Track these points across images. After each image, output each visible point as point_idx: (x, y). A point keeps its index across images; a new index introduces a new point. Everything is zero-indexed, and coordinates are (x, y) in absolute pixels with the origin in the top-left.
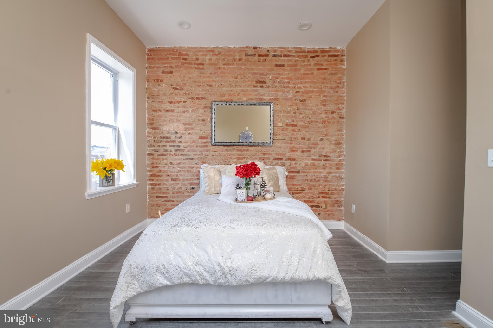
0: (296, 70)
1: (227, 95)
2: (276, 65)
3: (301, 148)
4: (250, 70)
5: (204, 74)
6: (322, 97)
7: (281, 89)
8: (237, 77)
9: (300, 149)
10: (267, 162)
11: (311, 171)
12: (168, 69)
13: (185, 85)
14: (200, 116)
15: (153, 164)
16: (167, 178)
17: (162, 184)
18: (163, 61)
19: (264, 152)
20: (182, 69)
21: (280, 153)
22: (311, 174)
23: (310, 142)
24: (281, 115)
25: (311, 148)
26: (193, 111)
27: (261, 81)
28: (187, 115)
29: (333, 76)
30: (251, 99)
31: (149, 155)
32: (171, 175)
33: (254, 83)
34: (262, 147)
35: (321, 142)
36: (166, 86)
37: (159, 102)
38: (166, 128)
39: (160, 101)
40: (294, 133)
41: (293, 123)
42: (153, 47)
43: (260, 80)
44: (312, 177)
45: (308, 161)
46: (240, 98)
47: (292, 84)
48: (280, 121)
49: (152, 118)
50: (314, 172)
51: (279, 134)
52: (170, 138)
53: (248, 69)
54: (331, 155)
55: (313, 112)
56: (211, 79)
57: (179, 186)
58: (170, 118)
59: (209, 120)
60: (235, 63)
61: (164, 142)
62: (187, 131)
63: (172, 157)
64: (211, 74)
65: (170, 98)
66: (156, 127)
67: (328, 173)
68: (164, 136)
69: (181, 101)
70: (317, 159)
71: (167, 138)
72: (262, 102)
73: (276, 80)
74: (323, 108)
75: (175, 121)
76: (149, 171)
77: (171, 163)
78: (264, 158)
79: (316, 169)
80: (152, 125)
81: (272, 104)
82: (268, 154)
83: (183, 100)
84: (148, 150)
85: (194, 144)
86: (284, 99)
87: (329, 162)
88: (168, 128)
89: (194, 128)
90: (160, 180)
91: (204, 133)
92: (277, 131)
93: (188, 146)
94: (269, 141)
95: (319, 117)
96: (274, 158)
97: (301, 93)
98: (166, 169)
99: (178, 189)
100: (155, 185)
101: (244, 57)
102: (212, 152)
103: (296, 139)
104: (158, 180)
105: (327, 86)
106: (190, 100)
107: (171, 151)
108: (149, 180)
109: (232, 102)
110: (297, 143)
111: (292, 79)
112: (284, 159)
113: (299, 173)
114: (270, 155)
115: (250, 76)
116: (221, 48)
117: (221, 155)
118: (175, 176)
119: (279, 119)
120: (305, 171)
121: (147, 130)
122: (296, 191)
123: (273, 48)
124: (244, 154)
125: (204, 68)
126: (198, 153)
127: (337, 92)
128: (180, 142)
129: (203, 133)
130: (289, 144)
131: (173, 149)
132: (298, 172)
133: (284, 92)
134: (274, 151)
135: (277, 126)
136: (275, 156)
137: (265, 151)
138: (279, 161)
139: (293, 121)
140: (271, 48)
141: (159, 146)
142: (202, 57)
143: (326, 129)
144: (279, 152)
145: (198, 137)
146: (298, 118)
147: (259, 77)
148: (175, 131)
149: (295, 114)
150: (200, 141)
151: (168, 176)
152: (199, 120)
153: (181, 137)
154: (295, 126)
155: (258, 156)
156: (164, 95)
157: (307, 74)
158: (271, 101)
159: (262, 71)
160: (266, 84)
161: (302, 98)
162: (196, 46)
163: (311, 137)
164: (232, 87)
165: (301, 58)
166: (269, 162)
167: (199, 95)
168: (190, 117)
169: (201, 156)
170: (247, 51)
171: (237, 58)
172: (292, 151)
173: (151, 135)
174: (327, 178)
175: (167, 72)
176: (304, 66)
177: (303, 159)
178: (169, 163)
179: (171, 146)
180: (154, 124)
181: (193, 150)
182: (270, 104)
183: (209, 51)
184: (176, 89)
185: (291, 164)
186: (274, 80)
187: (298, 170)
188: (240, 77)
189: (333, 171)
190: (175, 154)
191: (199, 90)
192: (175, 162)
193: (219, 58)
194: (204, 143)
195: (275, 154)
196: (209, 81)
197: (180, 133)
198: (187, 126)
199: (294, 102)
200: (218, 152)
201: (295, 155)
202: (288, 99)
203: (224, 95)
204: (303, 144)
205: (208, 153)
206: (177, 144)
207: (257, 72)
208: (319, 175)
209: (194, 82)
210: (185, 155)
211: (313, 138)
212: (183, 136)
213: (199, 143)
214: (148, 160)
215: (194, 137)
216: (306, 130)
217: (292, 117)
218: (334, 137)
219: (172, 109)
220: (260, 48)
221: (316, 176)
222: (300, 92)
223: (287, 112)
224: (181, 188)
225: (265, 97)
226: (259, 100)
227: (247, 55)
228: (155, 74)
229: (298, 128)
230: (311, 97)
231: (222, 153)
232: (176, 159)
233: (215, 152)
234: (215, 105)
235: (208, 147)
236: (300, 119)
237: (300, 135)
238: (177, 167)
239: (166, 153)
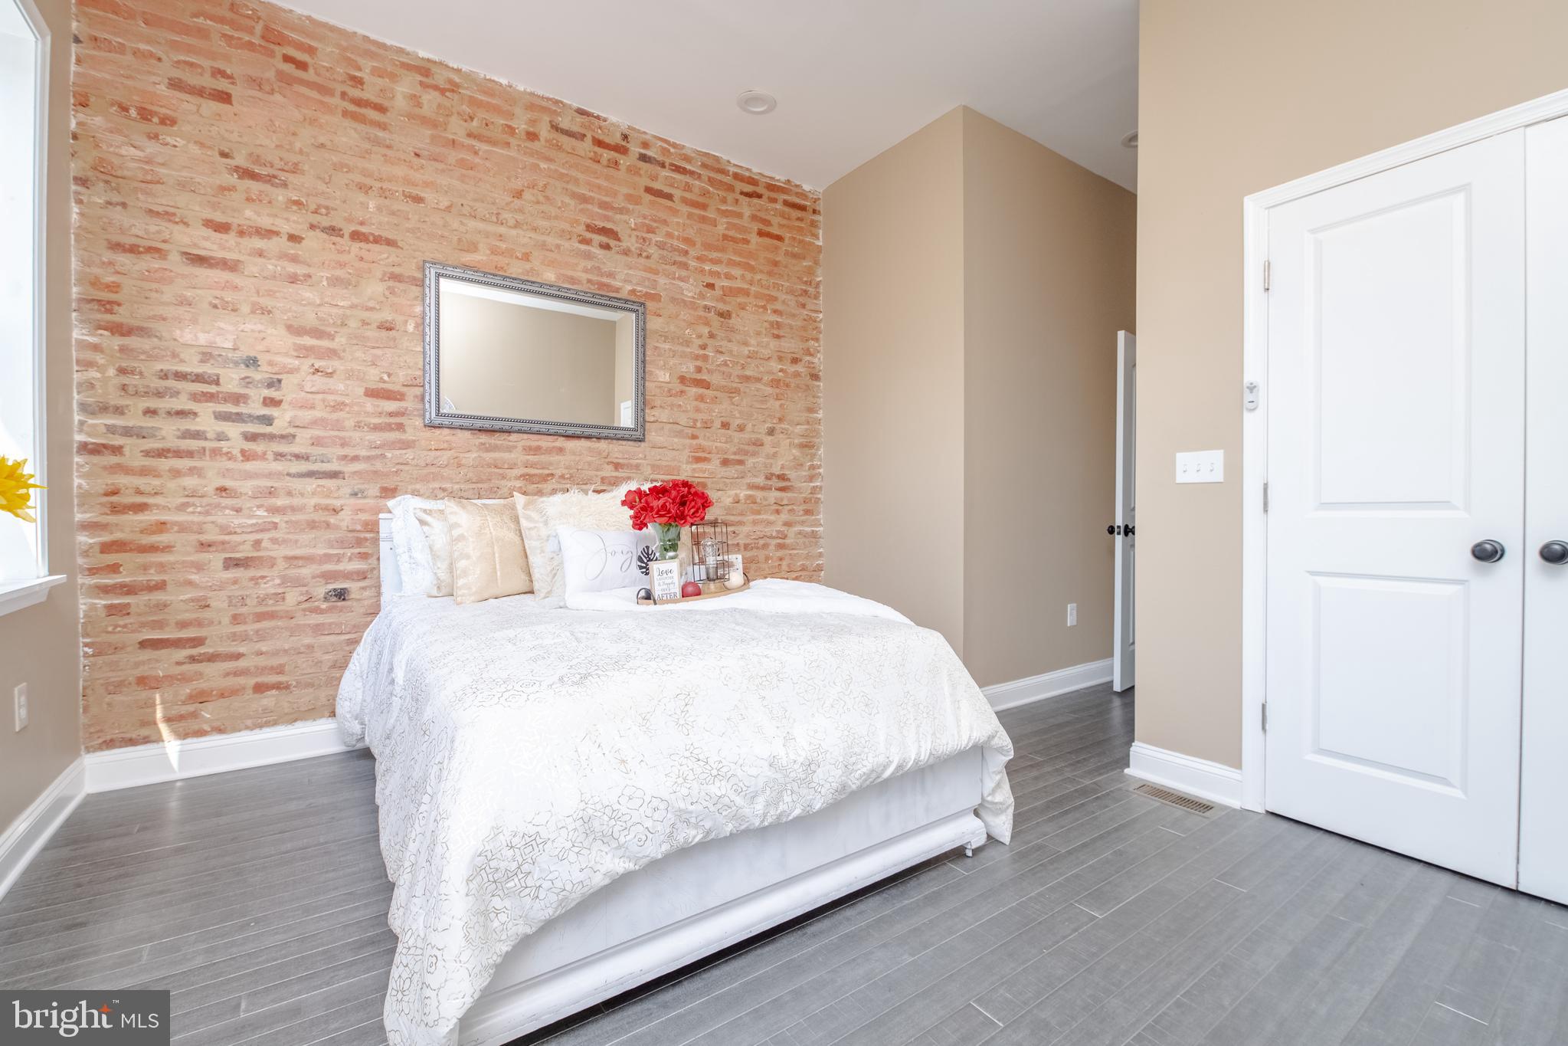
0: (704, 219)
1: (483, 248)
2: (649, 190)
3: (720, 453)
4: (567, 182)
5: (389, 147)
6: (769, 312)
7: (665, 267)
8: (521, 195)
9: (718, 453)
11: (745, 519)
12: (206, 81)
13: (295, 169)
14: (372, 309)
15: (115, 493)
16: (204, 557)
17: (169, 588)
18: (176, 38)
19: (617, 458)
20: (278, 97)
21: (664, 463)
22: (745, 529)
23: (741, 435)
24: (667, 346)
25: (746, 453)
26: (335, 282)
27: (603, 227)
28: (308, 294)
29: (794, 261)
30: (573, 280)
31: (90, 449)
32: (223, 543)
33: (581, 230)
34: (609, 443)
35: (770, 438)
36: (195, 150)
37: (151, 211)
38: (192, 336)
39: (158, 209)
40: (702, 406)
41: (699, 376)
43: (600, 224)
44: (748, 536)
45: (738, 492)
46: (532, 269)
47: (695, 260)
48: (664, 366)
49: (110, 279)
50: (755, 523)
51: (661, 407)
52: (217, 383)
53: (561, 176)
54: (791, 474)
55: (749, 351)
56: (417, 176)
57: (269, 587)
58: (218, 293)
59: (411, 328)
60: (513, 141)
61: (184, 397)
62: (310, 361)
63: (230, 465)
64: (417, 155)
65: (214, 206)
66: (136, 323)
67: (788, 524)
68: (184, 369)
69: (277, 233)
70: (762, 484)
71: (199, 378)
72: (609, 298)
73: (648, 236)
74: (773, 344)
75: (245, 309)
76: (90, 527)
77: (222, 490)
78: (616, 477)
79: (758, 513)
80: (110, 312)
81: (640, 310)
82: (629, 466)
83: (286, 228)
84: (82, 428)
85: (341, 415)
86: (673, 300)
87: (789, 495)
88: (203, 339)
89: (344, 351)
90: (162, 567)
91: (389, 375)
92: (654, 396)
93: (315, 423)
94: (632, 426)
95: (763, 367)
97: (718, 292)
98: (196, 518)
99: (262, 601)
100: (129, 590)
101: (544, 132)
102: (426, 453)
103: (707, 426)
104: (145, 568)
105: (782, 286)
106: (318, 233)
107: (221, 437)
108: (94, 572)
109: (505, 278)
110: (708, 438)
111: (695, 245)
114: (634, 471)
115: (566, 201)
116: (459, 70)
117: (463, 461)
118: (248, 547)
119: (659, 358)
120: (732, 518)
121: (79, 333)
123: (639, 131)
124: (551, 464)
125: (385, 124)
126: (363, 453)
127: (804, 306)
128: (272, 403)
129: (386, 377)
130: (687, 437)
131: (234, 430)
133: (674, 279)
135: (655, 380)
137: (621, 456)
139: (699, 370)
140: (634, 129)
141: (151, 412)
142: (379, 82)
143: (781, 402)
145: (360, 391)
146: (712, 364)
147: (598, 213)
148: (245, 352)
149: (705, 349)
150: (370, 404)
151: (205, 546)
152: (365, 323)
153: (274, 383)
154: (706, 385)
155: (597, 470)
156: (183, 186)
157: (734, 240)
158: (636, 299)
159: (607, 195)
160: (619, 240)
161: (721, 307)
163: (745, 422)
164: (502, 224)
165: (717, 189)
167: (362, 223)
168: (319, 305)
169: (379, 466)
170: (556, 113)
171: (521, 125)
172: (698, 460)
173: (100, 359)
174: (785, 537)
175: (199, 92)
176: (725, 213)
177: (726, 484)
178: (208, 490)
179: (222, 417)
180: (121, 311)
181: (340, 438)
182: (635, 307)
183: (406, 67)
184: (247, 174)
186: (644, 235)
188: (533, 195)
189: (798, 519)
190: (243, 452)
191: (364, 206)
192: (247, 487)
193: (452, 106)
194: (391, 414)
195: (649, 467)
196: (407, 181)
197: (271, 363)
198: (308, 341)
199: (701, 313)
201: (704, 472)
202: (684, 301)
203: (473, 248)
204: (726, 442)
205: (409, 455)
206: (256, 408)
207: (591, 194)
208: (766, 530)
209: (338, 167)
210: (297, 457)
211: (749, 427)
212: (289, 381)
213: (367, 414)
214: (82, 476)
215: (341, 387)
216: (734, 400)
217: (697, 357)
218: (798, 427)
219: (230, 256)
220: (598, 117)
221: (758, 533)
222: (716, 287)
223: (681, 341)
224: (280, 597)
225: (618, 284)
226: (600, 290)
227: (555, 128)
228: (127, 83)
229: (711, 392)
230: (743, 309)
231: (467, 455)
232: (249, 476)
233: (438, 453)
234: (438, 275)
235: (409, 430)
236: (718, 366)
237: (719, 416)
238: (259, 507)
239: (193, 444)
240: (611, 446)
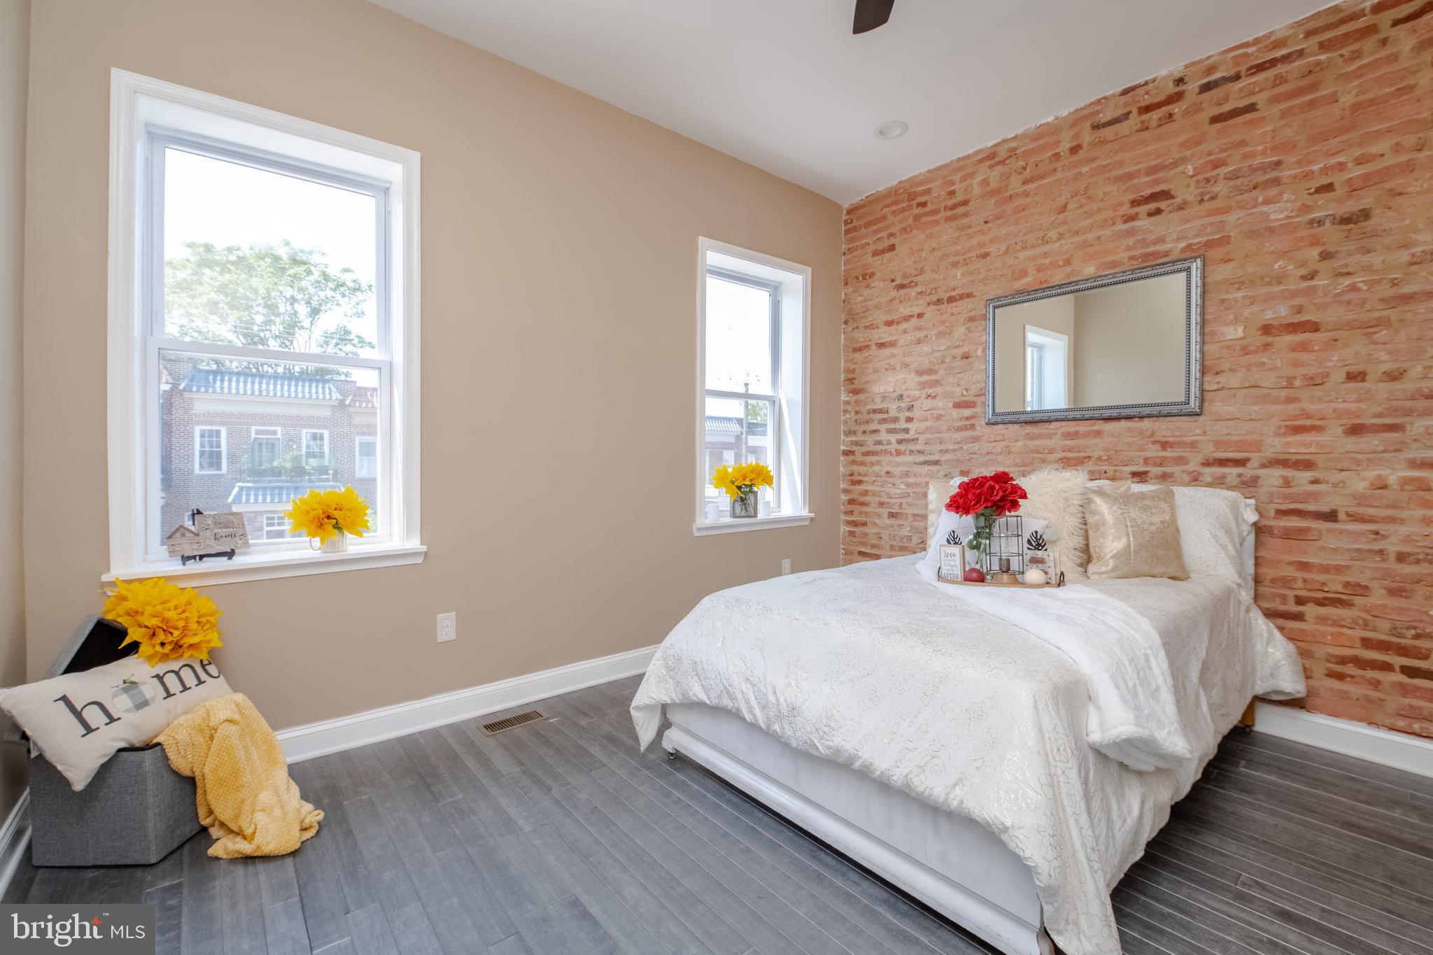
0: (1312, 105)
1: (1031, 271)
2: (1215, 120)
3: (1346, 416)
4: (1110, 171)
5: (969, 227)
7: (1239, 198)
8: (1065, 208)
9: (1339, 418)
10: (1175, 475)
11: (1404, 514)
12: (886, 243)
13: (922, 272)
14: (957, 347)
15: (852, 475)
16: (881, 510)
17: (869, 524)
18: (875, 228)
19: (1164, 436)
20: (915, 231)
21: (1236, 438)
22: (1404, 530)
23: (1396, 386)
24: (1239, 295)
25: (1408, 413)
26: (941, 335)
27: (1152, 194)
28: (925, 348)
30: (1113, 264)
31: (846, 453)
32: (888, 503)
33: (1126, 209)
34: (1155, 421)
36: (882, 284)
37: (866, 326)
38: (878, 389)
39: (868, 324)
40: (1305, 356)
41: (1297, 319)
42: (856, 200)
43: (1147, 192)
44: (1409, 541)
45: (1384, 472)
46: (1073, 270)
47: (1296, 166)
48: (1236, 319)
49: (852, 367)
50: (1426, 521)
51: (1231, 370)
52: (887, 412)
53: (1103, 169)
55: (1413, 255)
56: (987, 238)
57: (905, 532)
58: (887, 362)
59: (979, 353)
60: (1059, 165)
61: (876, 422)
62: (925, 392)
63: (892, 458)
64: (986, 222)
65: (888, 312)
66: (860, 387)
68: (876, 407)
69: (913, 316)
71: (881, 411)
72: (1152, 266)
73: (1214, 173)
75: (898, 367)
76: (846, 491)
77: (888, 473)
78: (1163, 457)
80: (853, 384)
81: (1196, 267)
82: (1181, 444)
83: (916, 310)
84: (844, 443)
85: (941, 422)
86: (1251, 234)
88: (882, 389)
89: (943, 379)
90: (867, 514)
91: (967, 390)
92: (1220, 358)
93: (927, 429)
94: (1182, 399)
96: (1207, 460)
97: (1340, 191)
98: (877, 488)
99: (901, 539)
100: (855, 524)
101: (1087, 137)
102: (987, 444)
103: (1313, 382)
104: (861, 513)
106: (932, 307)
107: (889, 443)
108: (846, 513)
109: (1044, 290)
110: (1320, 398)
111: (1295, 146)
112: (1254, 463)
113: (1336, 521)
114: (1188, 449)
115: (1108, 190)
116: (1016, 136)
117: (1013, 449)
118: (897, 506)
119: (1228, 312)
120: (1373, 512)
121: (844, 397)
122: (1320, 595)
123: (1201, 61)
124: (1088, 447)
125: (968, 212)
126: (951, 447)
128: (909, 420)
129: (965, 393)
130: (1277, 401)
131: (893, 438)
132: (1331, 516)
133: (1255, 206)
134: (1204, 433)
135: (1220, 339)
136: (1209, 451)
137: (1169, 434)
138: (1232, 472)
139: (1299, 310)
140: (1193, 64)
141: (864, 432)
142: (965, 184)
144: (1229, 434)
145: (951, 405)
146: (1325, 295)
147: (1145, 182)
148: (898, 392)
149: (1312, 278)
150: (955, 413)
151: (881, 504)
152: (954, 357)
153: (910, 408)
154: (1315, 327)
155: (1139, 451)
156: (877, 307)
158: (1194, 254)
159: (1157, 157)
160: (1172, 197)
161: (1351, 207)
162: (948, 161)
163: (1405, 366)
164: (1047, 242)
165: (1341, 48)
166: (1183, 472)
167: (954, 290)
168: (931, 354)
169: (959, 456)
170: (1098, 112)
171: (1065, 147)
172: (1298, 430)
173: (849, 408)
175: (883, 252)
176: (1359, 73)
177: (1357, 462)
178: (883, 473)
179: (890, 431)
180: (856, 382)
181: (940, 438)
182: (1186, 265)
183: (981, 161)
184: (902, 286)
185: (1287, 483)
186: (1207, 175)
187: (1325, 508)
188: (1076, 202)
190: (896, 450)
191: (955, 276)
192: (897, 471)
193: (1010, 169)
194: (967, 419)
195: (1211, 444)
196: (981, 245)
197: (908, 396)
198: (925, 378)
199: (1305, 232)
200: (1001, 444)
201: (1310, 445)
202: (1271, 230)
203: (1024, 273)
204: (1359, 400)
205: (976, 446)
206: (902, 424)
207: (1138, 167)
209: (942, 258)
210: (919, 452)
211: (1416, 371)
212: (917, 404)
213: (954, 420)
214: (844, 466)
215: (941, 404)
216: (1376, 336)
217: (1294, 294)
219: (892, 338)
220: (1146, 83)
222: (1337, 186)
223: (1267, 280)
224: (910, 538)
225: (1167, 247)
226: (1143, 261)
227: (1096, 127)
228: (859, 264)
229: (1324, 334)
230: (1401, 194)
231: (1015, 444)
232: (899, 464)
233: (996, 443)
234: (995, 308)
235: (978, 428)
236: (1339, 294)
237: (1340, 364)
238: (902, 483)
239: (878, 448)
240: (1157, 424)
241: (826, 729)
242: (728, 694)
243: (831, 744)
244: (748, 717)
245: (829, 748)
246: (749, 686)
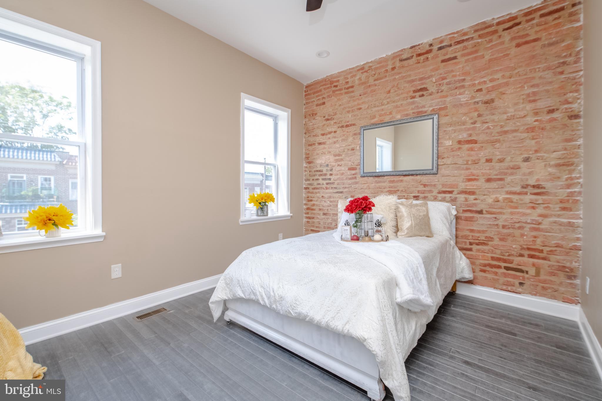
0: (475, 58)
1: (377, 116)
2: (443, 61)
3: (486, 175)
4: (406, 78)
5: (354, 97)
6: (526, 88)
7: (451, 92)
8: (390, 92)
9: (483, 176)
10: (429, 197)
11: (504, 211)
12: (321, 101)
13: (335, 114)
14: (350, 145)
15: (308, 197)
16: (320, 212)
17: (315, 218)
18: (317, 94)
19: (425, 182)
20: (333, 97)
21: (449, 183)
22: (505, 217)
23: (502, 164)
24: (450, 129)
25: (506, 174)
26: (343, 140)
27: (421, 88)
28: (337, 145)
29: (551, 48)
30: (407, 115)
31: (306, 188)
32: (323, 209)
33: (411, 94)
35: (526, 163)
36: (320, 118)
38: (319, 162)
39: (314, 135)
40: (472, 153)
41: (470, 139)
42: (309, 82)
43: (419, 88)
44: (506, 220)
45: (498, 196)
46: (393, 117)
47: (470, 81)
48: (449, 138)
49: (308, 153)
50: (512, 213)
51: (447, 157)
52: (322, 172)
53: (403, 77)
54: (548, 185)
55: (508, 116)
56: (361, 101)
57: (330, 221)
58: (322, 150)
59: (358, 148)
60: (387, 74)
61: (318, 175)
62: (337, 163)
63: (324, 191)
64: (360, 95)
65: (322, 130)
66: (312, 161)
67: (540, 216)
68: (318, 169)
69: (332, 132)
70: (518, 191)
71: (320, 171)
72: (421, 116)
73: (442, 82)
74: (529, 107)
75: (326, 153)
76: (306, 204)
77: (323, 196)
78: (424, 190)
79: (516, 208)
80: (308, 159)
81: (436, 117)
82: (431, 185)
83: (334, 130)
84: (305, 184)
85: (343, 176)
86: (455, 106)
87: (545, 197)
89: (344, 158)
90: (314, 214)
92: (444, 153)
93: (338, 179)
94: (431, 168)
95: (520, 123)
96: (439, 191)
97: (484, 91)
98: (318, 203)
99: (328, 224)
100: (309, 218)
101: (398, 64)
102: (361, 185)
103: (475, 162)
104: (312, 213)
105: (539, 68)
106: (340, 129)
107: (323, 184)
108: (306, 213)
109: (382, 124)
110: (477, 168)
111: (470, 73)
112: (455, 193)
113: (483, 214)
114: (433, 187)
115: (405, 86)
116: (372, 61)
117: (371, 187)
118: (326, 210)
119: (446, 135)
120: (494, 210)
121: (305, 165)
122: (477, 241)
123: (438, 38)
124: (398, 186)
125: (353, 91)
126: (347, 186)
127: (562, 73)
128: (331, 175)
129: (352, 164)
130: (463, 169)
131: (325, 182)
132: (481, 212)
133: (456, 96)
134: (439, 181)
135: (444, 145)
136: (440, 188)
137: (426, 181)
138: (448, 196)
139: (470, 135)
140: (435, 39)
141: (313, 180)
142: (352, 79)
143: (536, 140)
144: (447, 182)
145: (347, 169)
146: (479, 130)
147: (418, 84)
148: (327, 163)
149: (475, 123)
150: (349, 172)
151: (320, 209)
152: (348, 150)
153: (331, 170)
154: (475, 142)
155: (416, 188)
156: (318, 128)
157: (496, 59)
158: (435, 113)
159: (423, 74)
160: (428, 90)
161: (488, 97)
162: (346, 69)
163: (505, 157)
164: (383, 105)
165: (486, 38)
166: (431, 196)
167: (348, 122)
168: (340, 147)
169: (350, 189)
170: (402, 55)
171: (390, 67)
172: (470, 180)
173: (307, 169)
174: (540, 224)
175: (320, 105)
176: (491, 48)
177: (489, 192)
178: (321, 196)
179: (323, 179)
180: (310, 159)
181: (343, 182)
182: (432, 117)
183: (358, 70)
184: (328, 120)
185: (466, 200)
186: (440, 82)
187: (479, 209)
188: (394, 90)
189: (553, 213)
190: (326, 187)
191: (348, 117)
192: (326, 196)
193: (369, 74)
194: (353, 174)
195: (441, 185)
196: (358, 105)
197: (331, 165)
198: (337, 158)
199: (473, 106)
200: (367, 185)
201: (474, 186)
202: (461, 105)
203: (374, 117)
204: (490, 169)
205: (357, 186)
206: (328, 177)
207: (416, 77)
208: (521, 218)
209: (344, 109)
210: (335, 188)
211: (508, 159)
212: (334, 168)
213: (348, 175)
214: (305, 194)
215: (343, 168)
216: (496, 146)
217: (469, 129)
218: (555, 153)
219: (324, 141)
220: (419, 45)
221: (515, 220)
222: (483, 90)
223: (460, 123)
224: (331, 223)
225: (426, 109)
226: (417, 115)
227: (401, 60)
228: (310, 109)
229: (479, 145)
230: (504, 94)
231: (371, 185)
232: (327, 193)
233: (364, 185)
234: (364, 130)
235: (357, 178)
236: (483, 130)
237: (484, 156)
238: (328, 201)
239: (319, 186)
240: (422, 177)
241: (295, 305)
242: (253, 293)
243: (297, 311)
244: (262, 302)
245: (296, 313)
246: (263, 289)
